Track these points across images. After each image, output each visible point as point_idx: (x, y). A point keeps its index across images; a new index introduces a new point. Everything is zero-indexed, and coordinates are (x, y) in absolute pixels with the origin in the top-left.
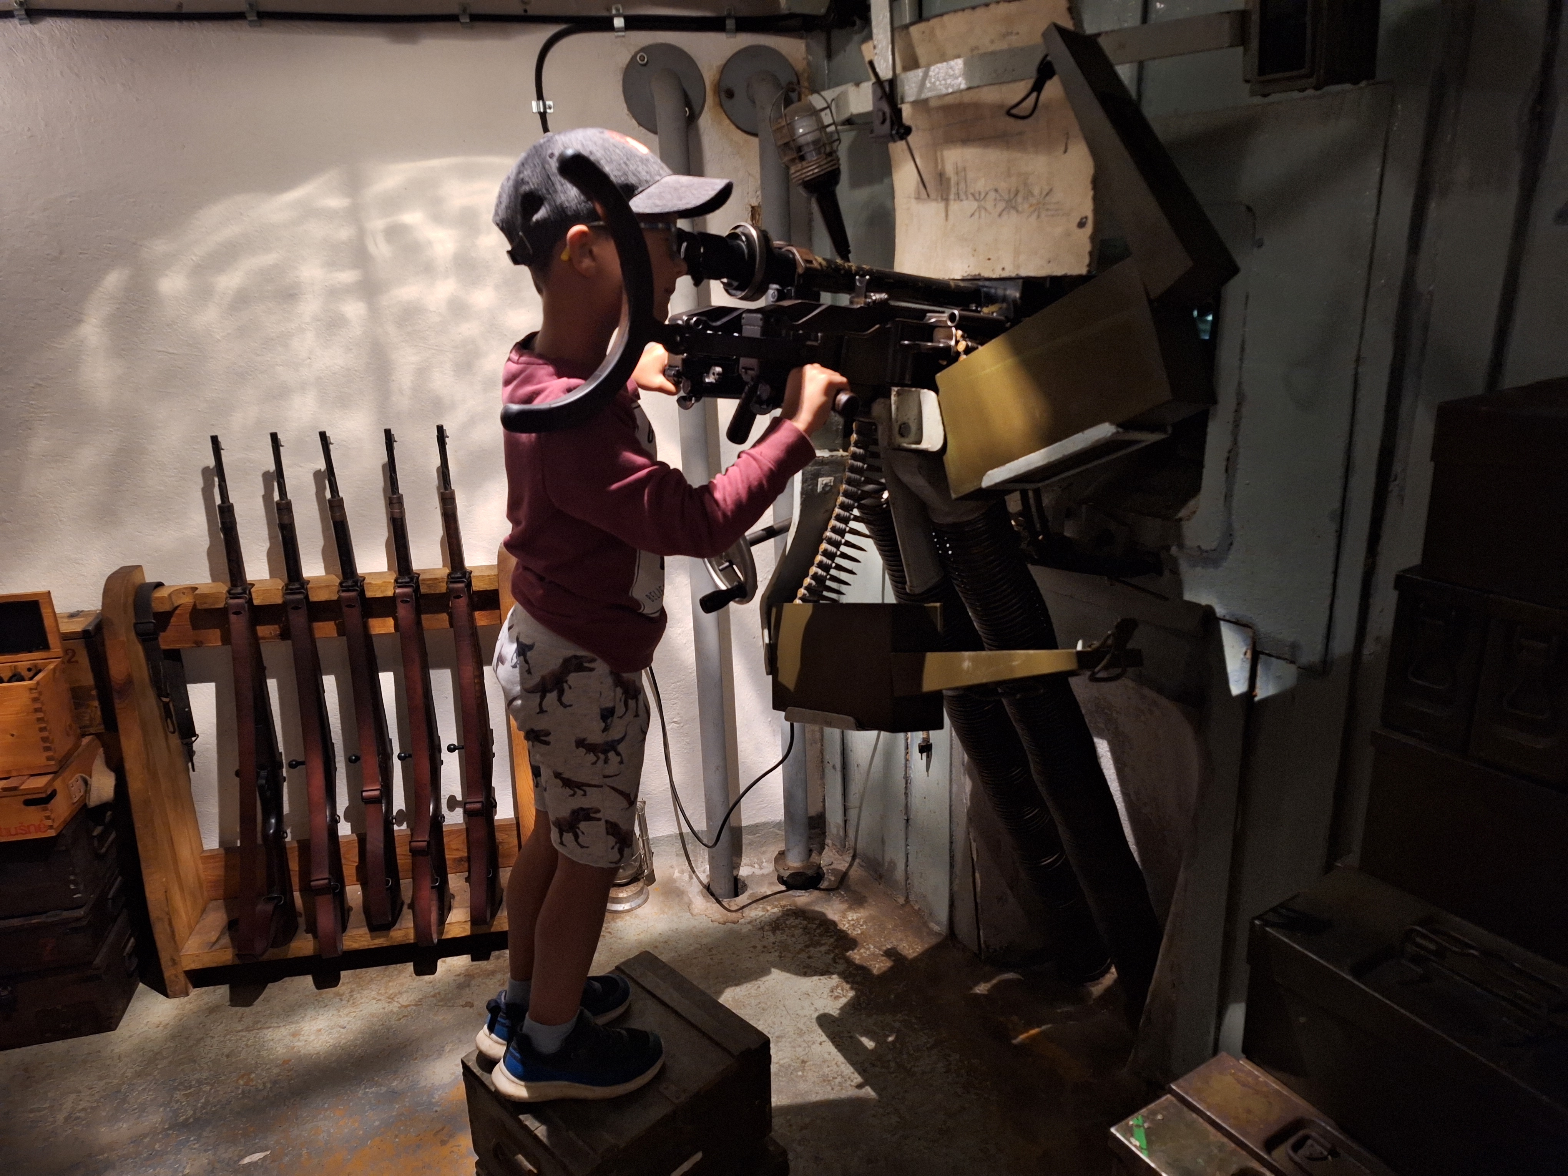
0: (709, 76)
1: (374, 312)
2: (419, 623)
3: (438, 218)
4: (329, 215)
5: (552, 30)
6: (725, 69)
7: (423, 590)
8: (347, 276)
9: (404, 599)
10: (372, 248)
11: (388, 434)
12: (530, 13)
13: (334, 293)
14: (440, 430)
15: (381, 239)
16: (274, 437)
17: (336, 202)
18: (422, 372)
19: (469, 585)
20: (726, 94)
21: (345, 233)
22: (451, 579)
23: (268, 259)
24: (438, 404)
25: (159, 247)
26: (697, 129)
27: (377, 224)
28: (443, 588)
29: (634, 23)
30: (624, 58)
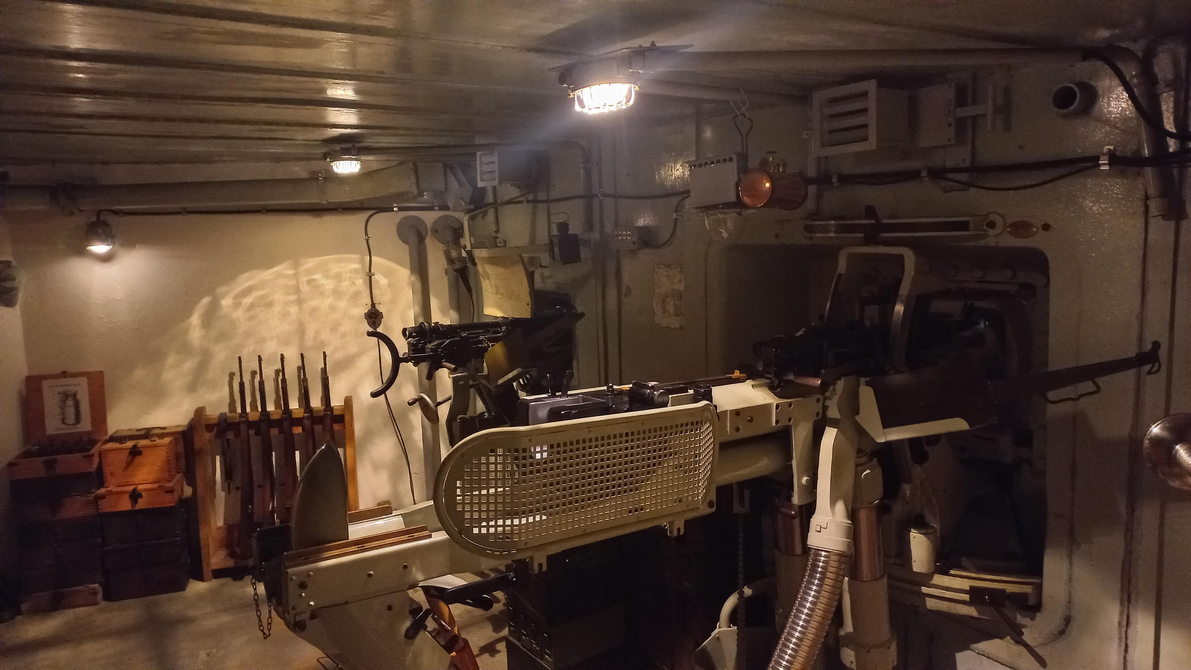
0: (429, 225)
1: (300, 310)
2: (313, 429)
3: (327, 277)
4: (287, 276)
5: (372, 212)
6: (435, 223)
7: (314, 414)
8: (293, 297)
9: (307, 418)
10: (301, 288)
11: (302, 355)
12: (364, 207)
13: (286, 304)
14: (324, 353)
15: (305, 284)
16: (259, 357)
17: (291, 272)
18: (317, 332)
19: (332, 412)
20: (435, 231)
21: (293, 282)
22: (325, 410)
23: (263, 292)
24: (323, 344)
25: (223, 289)
26: (424, 244)
27: (304, 279)
28: (322, 414)
29: (401, 209)
30: (398, 220)
